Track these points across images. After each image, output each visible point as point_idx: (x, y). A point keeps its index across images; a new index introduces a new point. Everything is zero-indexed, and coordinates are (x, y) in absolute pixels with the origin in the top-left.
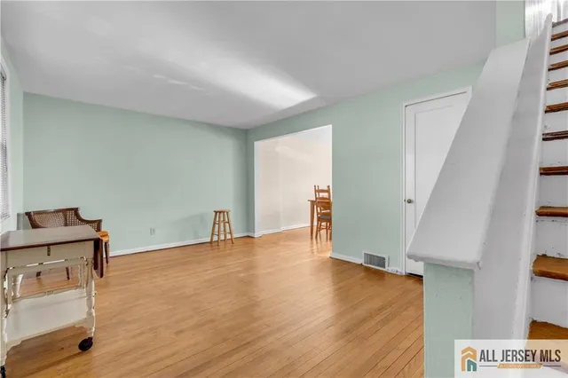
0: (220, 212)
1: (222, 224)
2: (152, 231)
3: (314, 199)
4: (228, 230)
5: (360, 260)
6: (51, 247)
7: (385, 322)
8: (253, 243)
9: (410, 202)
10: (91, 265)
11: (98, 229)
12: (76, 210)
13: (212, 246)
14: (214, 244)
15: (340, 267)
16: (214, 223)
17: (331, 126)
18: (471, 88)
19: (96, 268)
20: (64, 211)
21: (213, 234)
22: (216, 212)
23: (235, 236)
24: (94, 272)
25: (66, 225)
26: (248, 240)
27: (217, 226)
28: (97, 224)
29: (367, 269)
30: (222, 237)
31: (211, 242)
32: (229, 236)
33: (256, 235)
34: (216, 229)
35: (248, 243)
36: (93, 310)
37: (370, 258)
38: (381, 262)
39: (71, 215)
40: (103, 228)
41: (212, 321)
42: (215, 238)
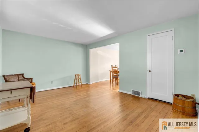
0: (77, 75)
1: (78, 80)
2: (52, 82)
3: (111, 70)
4: (80, 82)
5: (130, 93)
6: (12, 91)
7: (145, 118)
8: (89, 86)
9: (150, 71)
10: (29, 98)
11: (31, 82)
12: (23, 75)
13: (74, 88)
14: (75, 87)
15: (123, 96)
16: (75, 79)
17: (119, 43)
18: (174, 29)
19: (31, 98)
20: (18, 75)
21: (74, 83)
22: (76, 75)
23: (83, 84)
24: (30, 100)
25: (19, 81)
26: (87, 85)
27: (76, 80)
28: (31, 80)
29: (133, 96)
30: (78, 84)
31: (74, 86)
32: (80, 84)
33: (90, 83)
34: (76, 81)
35: (87, 87)
36: (30, 116)
37: (134, 92)
38: (138, 93)
39: (21, 77)
40: (33, 81)
41: (78, 119)
42: (75, 85)
